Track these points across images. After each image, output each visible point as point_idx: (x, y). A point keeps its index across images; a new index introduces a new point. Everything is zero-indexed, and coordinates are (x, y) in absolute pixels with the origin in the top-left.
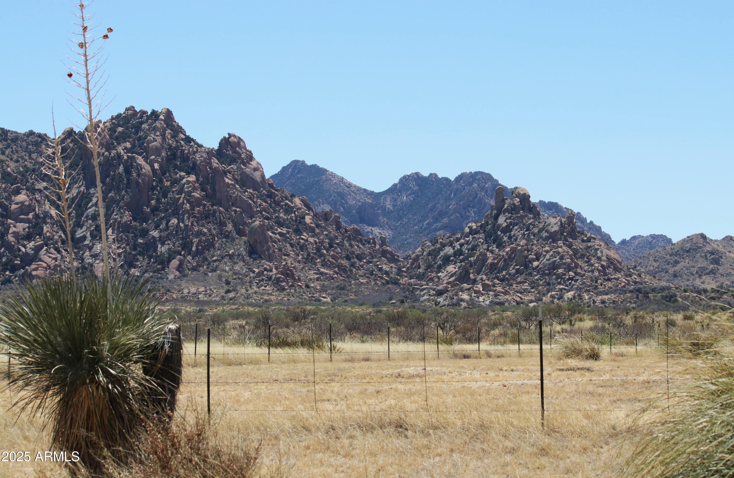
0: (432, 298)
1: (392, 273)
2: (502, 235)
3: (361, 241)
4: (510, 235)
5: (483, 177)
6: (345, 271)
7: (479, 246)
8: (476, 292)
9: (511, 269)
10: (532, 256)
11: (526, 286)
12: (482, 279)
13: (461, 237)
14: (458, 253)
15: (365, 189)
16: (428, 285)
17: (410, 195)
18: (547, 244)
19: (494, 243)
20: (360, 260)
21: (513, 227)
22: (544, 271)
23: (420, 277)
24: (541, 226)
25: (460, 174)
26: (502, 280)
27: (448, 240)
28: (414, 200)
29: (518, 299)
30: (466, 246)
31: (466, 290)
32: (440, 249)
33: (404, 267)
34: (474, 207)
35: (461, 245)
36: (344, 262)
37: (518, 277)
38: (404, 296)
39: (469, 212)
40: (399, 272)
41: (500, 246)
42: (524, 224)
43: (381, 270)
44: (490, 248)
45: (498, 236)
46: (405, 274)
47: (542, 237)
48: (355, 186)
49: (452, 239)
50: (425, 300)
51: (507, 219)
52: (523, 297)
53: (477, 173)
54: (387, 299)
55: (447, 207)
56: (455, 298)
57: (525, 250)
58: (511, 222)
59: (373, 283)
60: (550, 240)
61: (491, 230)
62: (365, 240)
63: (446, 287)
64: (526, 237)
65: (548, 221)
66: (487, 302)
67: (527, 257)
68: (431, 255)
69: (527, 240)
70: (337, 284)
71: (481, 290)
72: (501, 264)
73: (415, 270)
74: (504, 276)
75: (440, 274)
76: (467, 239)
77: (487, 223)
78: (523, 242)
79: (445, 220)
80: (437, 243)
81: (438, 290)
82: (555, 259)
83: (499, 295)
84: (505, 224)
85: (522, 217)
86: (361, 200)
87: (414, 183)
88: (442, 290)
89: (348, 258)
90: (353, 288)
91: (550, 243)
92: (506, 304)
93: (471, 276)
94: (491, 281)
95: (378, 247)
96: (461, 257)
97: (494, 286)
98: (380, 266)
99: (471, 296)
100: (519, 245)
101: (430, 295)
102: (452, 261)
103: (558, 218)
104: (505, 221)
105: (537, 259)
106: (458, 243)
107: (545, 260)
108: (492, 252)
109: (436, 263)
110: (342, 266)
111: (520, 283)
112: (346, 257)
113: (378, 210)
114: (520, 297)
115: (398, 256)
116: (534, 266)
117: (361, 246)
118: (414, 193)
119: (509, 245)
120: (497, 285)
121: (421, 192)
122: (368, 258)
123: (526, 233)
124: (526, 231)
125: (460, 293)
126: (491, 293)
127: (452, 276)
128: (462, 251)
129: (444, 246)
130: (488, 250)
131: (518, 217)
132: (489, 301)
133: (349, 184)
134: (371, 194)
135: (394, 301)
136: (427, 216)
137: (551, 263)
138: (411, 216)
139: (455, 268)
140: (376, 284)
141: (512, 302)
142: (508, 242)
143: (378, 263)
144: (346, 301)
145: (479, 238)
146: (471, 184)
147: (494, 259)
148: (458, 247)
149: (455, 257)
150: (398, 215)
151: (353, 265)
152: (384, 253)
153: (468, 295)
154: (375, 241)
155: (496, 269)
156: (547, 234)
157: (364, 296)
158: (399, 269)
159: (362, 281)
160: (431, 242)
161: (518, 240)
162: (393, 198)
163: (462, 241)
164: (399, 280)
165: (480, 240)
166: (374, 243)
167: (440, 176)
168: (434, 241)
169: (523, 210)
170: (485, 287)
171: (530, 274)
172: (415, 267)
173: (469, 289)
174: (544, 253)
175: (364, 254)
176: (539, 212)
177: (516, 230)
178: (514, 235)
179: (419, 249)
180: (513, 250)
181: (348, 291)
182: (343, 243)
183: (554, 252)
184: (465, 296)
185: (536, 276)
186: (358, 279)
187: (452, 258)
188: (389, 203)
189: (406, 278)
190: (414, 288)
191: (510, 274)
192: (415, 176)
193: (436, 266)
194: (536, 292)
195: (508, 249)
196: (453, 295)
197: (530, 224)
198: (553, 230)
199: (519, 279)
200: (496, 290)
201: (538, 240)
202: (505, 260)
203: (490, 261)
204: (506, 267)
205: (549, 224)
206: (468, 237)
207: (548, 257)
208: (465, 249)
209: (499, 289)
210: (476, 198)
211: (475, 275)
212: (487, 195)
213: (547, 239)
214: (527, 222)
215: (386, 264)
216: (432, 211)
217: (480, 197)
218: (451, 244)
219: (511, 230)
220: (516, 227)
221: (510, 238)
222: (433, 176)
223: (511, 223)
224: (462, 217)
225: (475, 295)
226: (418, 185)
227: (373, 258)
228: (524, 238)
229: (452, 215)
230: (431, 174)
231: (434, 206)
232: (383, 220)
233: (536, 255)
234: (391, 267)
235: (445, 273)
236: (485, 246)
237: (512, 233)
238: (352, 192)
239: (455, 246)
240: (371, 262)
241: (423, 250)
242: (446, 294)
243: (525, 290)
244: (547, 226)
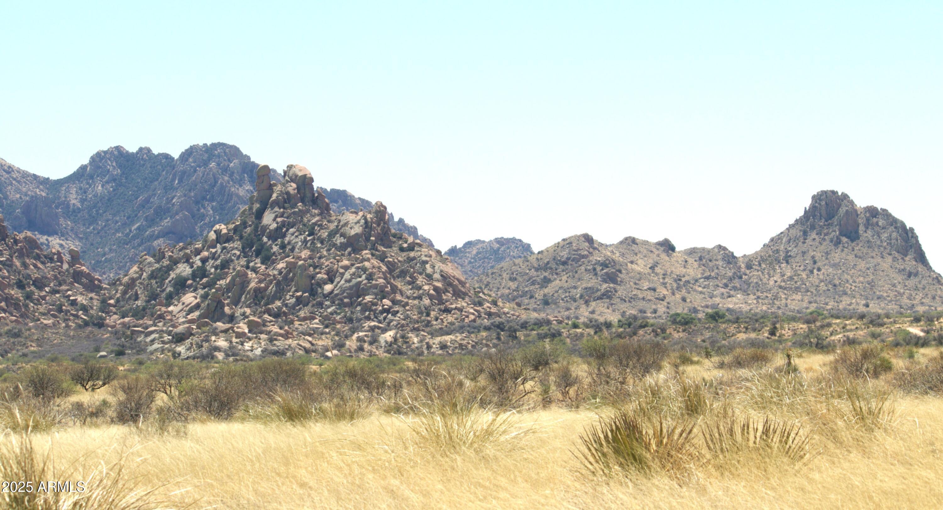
0: (167, 346)
1: (92, 308)
2: (270, 242)
3: (38, 257)
4: (283, 242)
5: (225, 152)
6: (17, 306)
7: (232, 261)
8: (239, 335)
9: (288, 297)
10: (322, 276)
11: (316, 324)
12: (244, 314)
13: (203, 247)
14: (200, 273)
15: (34, 175)
16: (155, 326)
17: (107, 182)
18: (343, 255)
19: (257, 256)
20: (40, 288)
21: (287, 230)
22: (341, 300)
23: (139, 314)
24: (332, 226)
25: (187, 147)
26: (277, 315)
27: (182, 253)
28: (114, 190)
29: (308, 345)
30: (211, 262)
31: (222, 332)
32: (170, 268)
33: (111, 298)
34: (212, 200)
35: (204, 261)
36: (15, 292)
37: (300, 309)
38: (119, 345)
39: (204, 208)
40: (104, 306)
41: (268, 260)
42: (304, 225)
43: (74, 303)
44: (251, 264)
45: (263, 245)
46: (114, 309)
47: (335, 245)
48: (19, 171)
49: (188, 251)
50: (156, 350)
51: (276, 217)
52: (314, 342)
53: (215, 146)
54: (92, 349)
55: (169, 201)
56: (206, 345)
57: (311, 266)
58: (283, 222)
59: (64, 325)
60: (349, 249)
61: (253, 235)
62: (46, 257)
63: (189, 328)
64: (309, 245)
65: (343, 219)
66: (258, 352)
67: (313, 277)
68: (155, 278)
69: (312, 251)
70: (6, 328)
71: (246, 331)
72: (272, 288)
73: (131, 302)
74: (279, 308)
75: (171, 308)
76: (213, 250)
77: (244, 224)
78: (305, 254)
79: (166, 222)
80: (164, 257)
81: (176, 334)
82: (359, 279)
83: (276, 340)
84: (274, 226)
85: (302, 213)
86: (29, 193)
87: (114, 164)
88: (183, 334)
89: (20, 285)
90: (33, 334)
91: (350, 254)
92: (289, 354)
93: (227, 310)
94: (259, 318)
95: (65, 266)
96: (205, 280)
97: (264, 325)
98: (72, 298)
99: (231, 342)
100: (299, 258)
101: (164, 342)
102: (190, 286)
103: (361, 214)
104: (274, 220)
105: (331, 280)
106: (198, 257)
107: (343, 282)
108: (255, 270)
109: (164, 290)
110: (12, 299)
111: (305, 319)
112: (16, 283)
113: (57, 207)
114: (310, 342)
115: (99, 281)
116: (325, 292)
117: (40, 265)
118: (114, 180)
119: (282, 259)
120: (268, 324)
121: (126, 179)
122: (52, 285)
123: (308, 238)
124: (309, 235)
125: (213, 338)
126: (263, 336)
127: (191, 311)
128: (206, 270)
129: (175, 262)
130: (248, 267)
131: (294, 213)
132: (260, 349)
133: (9, 167)
134: (46, 181)
135: (103, 353)
136: (136, 215)
137: (353, 286)
138: (110, 217)
139: (196, 298)
140: (67, 326)
141: (297, 350)
142: (280, 254)
143: (69, 293)
144: (25, 355)
145: (233, 249)
146: (206, 163)
147: (260, 282)
148: (199, 263)
149: (194, 280)
150: (90, 215)
151: (29, 297)
152: (77, 276)
153: (226, 340)
154: (62, 257)
155: (263, 298)
156: (342, 240)
157: (53, 346)
158: (104, 302)
159: (45, 322)
160: (154, 256)
161: (297, 250)
162: (81, 189)
163: (205, 254)
164: (105, 319)
165: (233, 252)
166: (60, 260)
167: (156, 151)
168: (159, 256)
169: (302, 201)
170: (252, 326)
171: (320, 305)
172: (130, 298)
173: (226, 331)
174: (341, 271)
175: (46, 278)
176: (328, 205)
177: (293, 234)
178: (289, 243)
179: (135, 268)
180: (291, 267)
181: (26, 338)
182: (11, 261)
183: (358, 268)
184: (222, 343)
185: (329, 307)
186: (39, 320)
187: (190, 282)
188: (75, 196)
189: (116, 317)
190: (133, 332)
191: (286, 305)
192: (116, 153)
193: (164, 295)
194: (333, 333)
195: (281, 265)
196: (202, 341)
197: (315, 224)
198: (353, 232)
199: (302, 314)
200: (270, 332)
201: (329, 250)
202: (278, 284)
203: (253, 285)
204: (279, 295)
205: (346, 224)
206: (215, 247)
207: (347, 276)
208: (210, 267)
209: (275, 329)
210: (214, 186)
211: (232, 308)
212: (232, 180)
213: (343, 247)
214: (309, 221)
215: (82, 294)
216: (144, 207)
217: (222, 184)
218: (187, 260)
219: (284, 236)
220: (292, 230)
221: (283, 247)
222: (145, 152)
223: (283, 224)
224: (193, 217)
225: (238, 340)
226: (120, 166)
227: (60, 285)
228: (306, 247)
229: (177, 214)
230: (141, 149)
231: (147, 201)
232: (66, 223)
233: (328, 273)
234: (91, 299)
235: (180, 307)
236: (243, 262)
237: (287, 239)
238: (15, 179)
239: (193, 263)
240: (58, 292)
241: (141, 269)
242: (189, 341)
243: (315, 330)
244: (343, 226)
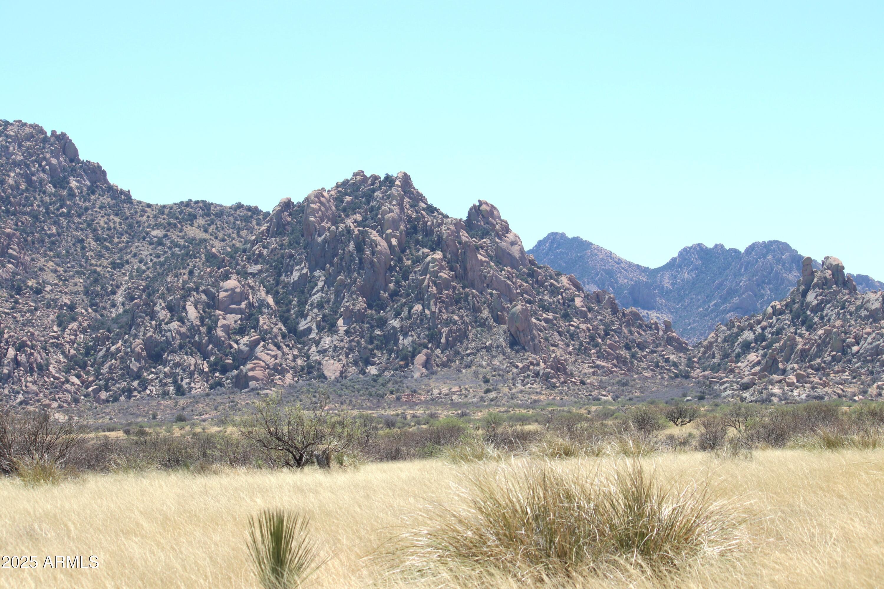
0: (735, 392)
1: (681, 364)
2: (812, 315)
3: (640, 326)
4: (822, 315)
5: (779, 248)
6: (625, 363)
7: (784, 329)
8: (789, 384)
9: (826, 356)
10: (851, 340)
11: (846, 376)
12: (793, 369)
13: (763, 319)
14: (761, 338)
15: (638, 265)
16: (728, 377)
17: (692, 270)
18: (866, 324)
19: (802, 326)
20: (642, 349)
21: (825, 306)
22: (865, 358)
23: (715, 368)
24: (858, 303)
25: (750, 243)
26: (817, 370)
27: (747, 323)
28: (696, 276)
29: (840, 392)
30: (769, 330)
31: (777, 382)
32: (738, 335)
33: (694, 357)
34: (769, 283)
35: (763, 329)
36: (624, 353)
37: (835, 365)
38: (701, 392)
39: (764, 290)
40: (690, 363)
41: (811, 328)
42: (838, 302)
43: (667, 360)
44: (798, 331)
45: (807, 317)
46: (697, 365)
47: (860, 317)
48: (626, 262)
49: (752, 321)
50: (728, 395)
51: (817, 296)
52: (845, 389)
53: (771, 243)
54: (681, 395)
55: (738, 284)
56: (765, 392)
57: (842, 332)
58: (822, 299)
59: (660, 377)
60: (871, 320)
61: (799, 310)
62: (646, 326)
63: (752, 379)
64: (841, 316)
65: (866, 298)
66: (803, 397)
67: (844, 341)
68: (727, 342)
69: (844, 321)
70: (617, 379)
71: (795, 381)
72: (814, 349)
73: (710, 360)
74: (819, 364)
75: (739, 364)
76: (771, 321)
77: (793, 301)
78: (838, 323)
79: (736, 300)
80: (734, 327)
81: (743, 384)
82: (878, 342)
83: (817, 388)
84: (816, 302)
85: (836, 293)
86: (634, 278)
87: (697, 257)
88: (748, 383)
89: (628, 347)
90: (637, 383)
91: (871, 323)
92: (826, 398)
93: (780, 365)
94: (804, 371)
95: (661, 333)
96: (764, 343)
97: (808, 377)
98: (666, 357)
99: (783, 390)
100: (834, 327)
101: (733, 390)
102: (753, 348)
103: (879, 293)
104: (816, 298)
105: (858, 343)
106: (759, 326)
107: (866, 344)
108: (801, 335)
109: (734, 351)
110: (622, 357)
111: (838, 372)
112: (625, 346)
113: (654, 289)
114: (842, 390)
115: (686, 344)
116: (853, 352)
117: (642, 332)
118: (697, 269)
119: (821, 327)
120: (811, 376)
121: (706, 267)
122: (651, 346)
123: (841, 311)
124: (841, 309)
125: (770, 387)
126: (807, 385)
127: (754, 366)
128: (765, 336)
129: (742, 330)
130: (796, 333)
131: (830, 293)
132: (804, 395)
133: (619, 259)
134: (646, 270)
135: (689, 398)
136: (713, 295)
137: (874, 347)
138: (694, 296)
139: (757, 356)
140: (662, 378)
141: (833, 396)
142: (820, 323)
143: (664, 353)
144: (631, 399)
145: (785, 320)
146: (765, 256)
147: (805, 344)
148: (760, 331)
149: (756, 344)
150: (679, 295)
151: (633, 356)
152: (670, 341)
153: (780, 388)
154: (658, 327)
155: (807, 356)
156: (866, 313)
157: (651, 392)
158: (689, 359)
159: (646, 374)
160: (726, 325)
161: (832, 320)
162: (672, 275)
163: (764, 324)
164: (690, 372)
165: (785, 322)
166: (657, 328)
167: (727, 247)
168: (730, 325)
169: (836, 284)
170: (799, 377)
171: (850, 361)
172: (709, 357)
173: (780, 382)
174: (865, 336)
175: (647, 342)
176: (855, 286)
177: (829, 309)
178: (826, 315)
179: (713, 334)
180: (828, 333)
181: (632, 386)
182: (621, 329)
183: (878, 334)
184: (776, 390)
185: (856, 363)
186: (641, 373)
187: (753, 345)
188: (667, 281)
189: (698, 370)
190: (711, 382)
191: (825, 362)
192: (698, 248)
193: (734, 355)
194: (859, 383)
195: (820, 332)
196: (763, 389)
197: (846, 301)
198: (874, 307)
199: (836, 368)
200: (812, 382)
201: (856, 320)
202: (818, 346)
203: (800, 347)
204: (819, 354)
205: (868, 301)
206: (771, 318)
207: (869, 340)
208: (768, 333)
209: (816, 380)
210: (771, 273)
211: (784, 364)
212: (784, 268)
213: (867, 318)
214: (841, 299)
215: (673, 354)
216: (719, 289)
217: (776, 271)
218: (751, 328)
219: (823, 309)
220: (828, 306)
221: (822, 318)
222: (719, 247)
223: (822, 301)
224: (755, 296)
225: (788, 388)
226: (701, 258)
227: (657, 347)
228: (839, 318)
229: (743, 293)
230: (716, 245)
231: (721, 284)
232: (662, 301)
233: (855, 338)
234: (680, 357)
235: (746, 363)
236: (792, 329)
237: (825, 313)
238: (623, 268)
239: (755, 330)
240: (655, 352)
241: (717, 335)
242: (752, 389)
243: (845, 381)
244: (866, 302)
